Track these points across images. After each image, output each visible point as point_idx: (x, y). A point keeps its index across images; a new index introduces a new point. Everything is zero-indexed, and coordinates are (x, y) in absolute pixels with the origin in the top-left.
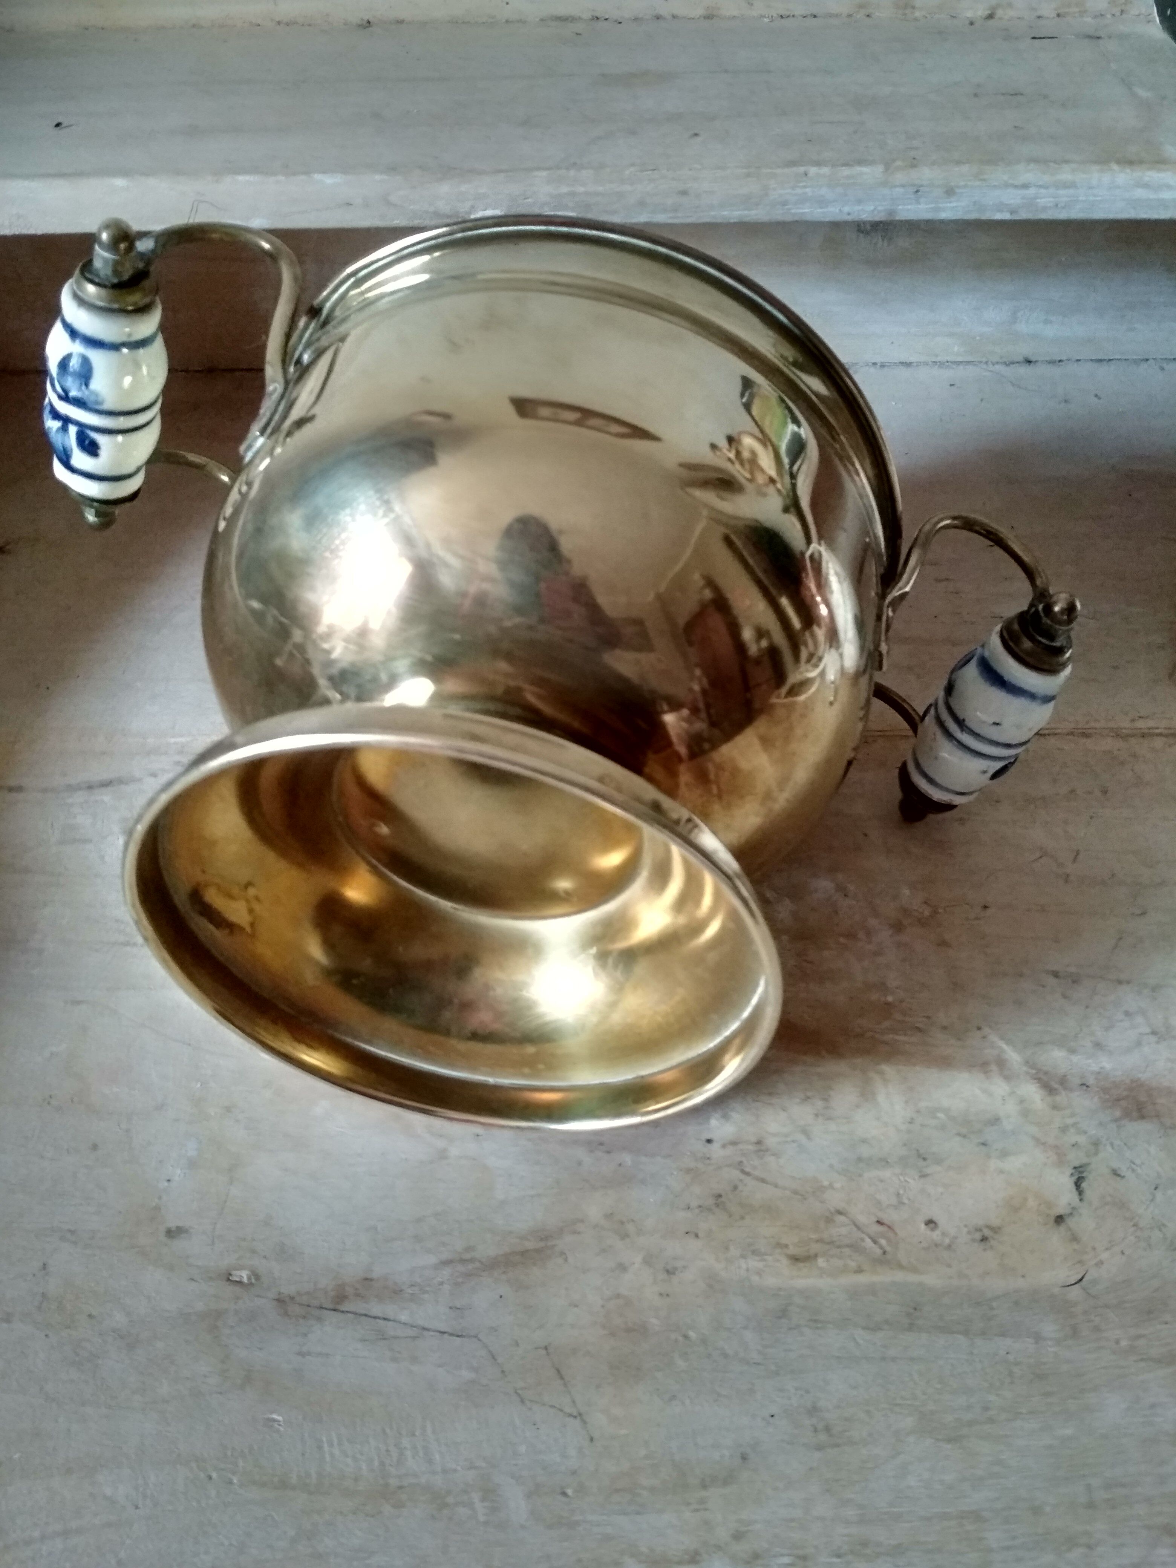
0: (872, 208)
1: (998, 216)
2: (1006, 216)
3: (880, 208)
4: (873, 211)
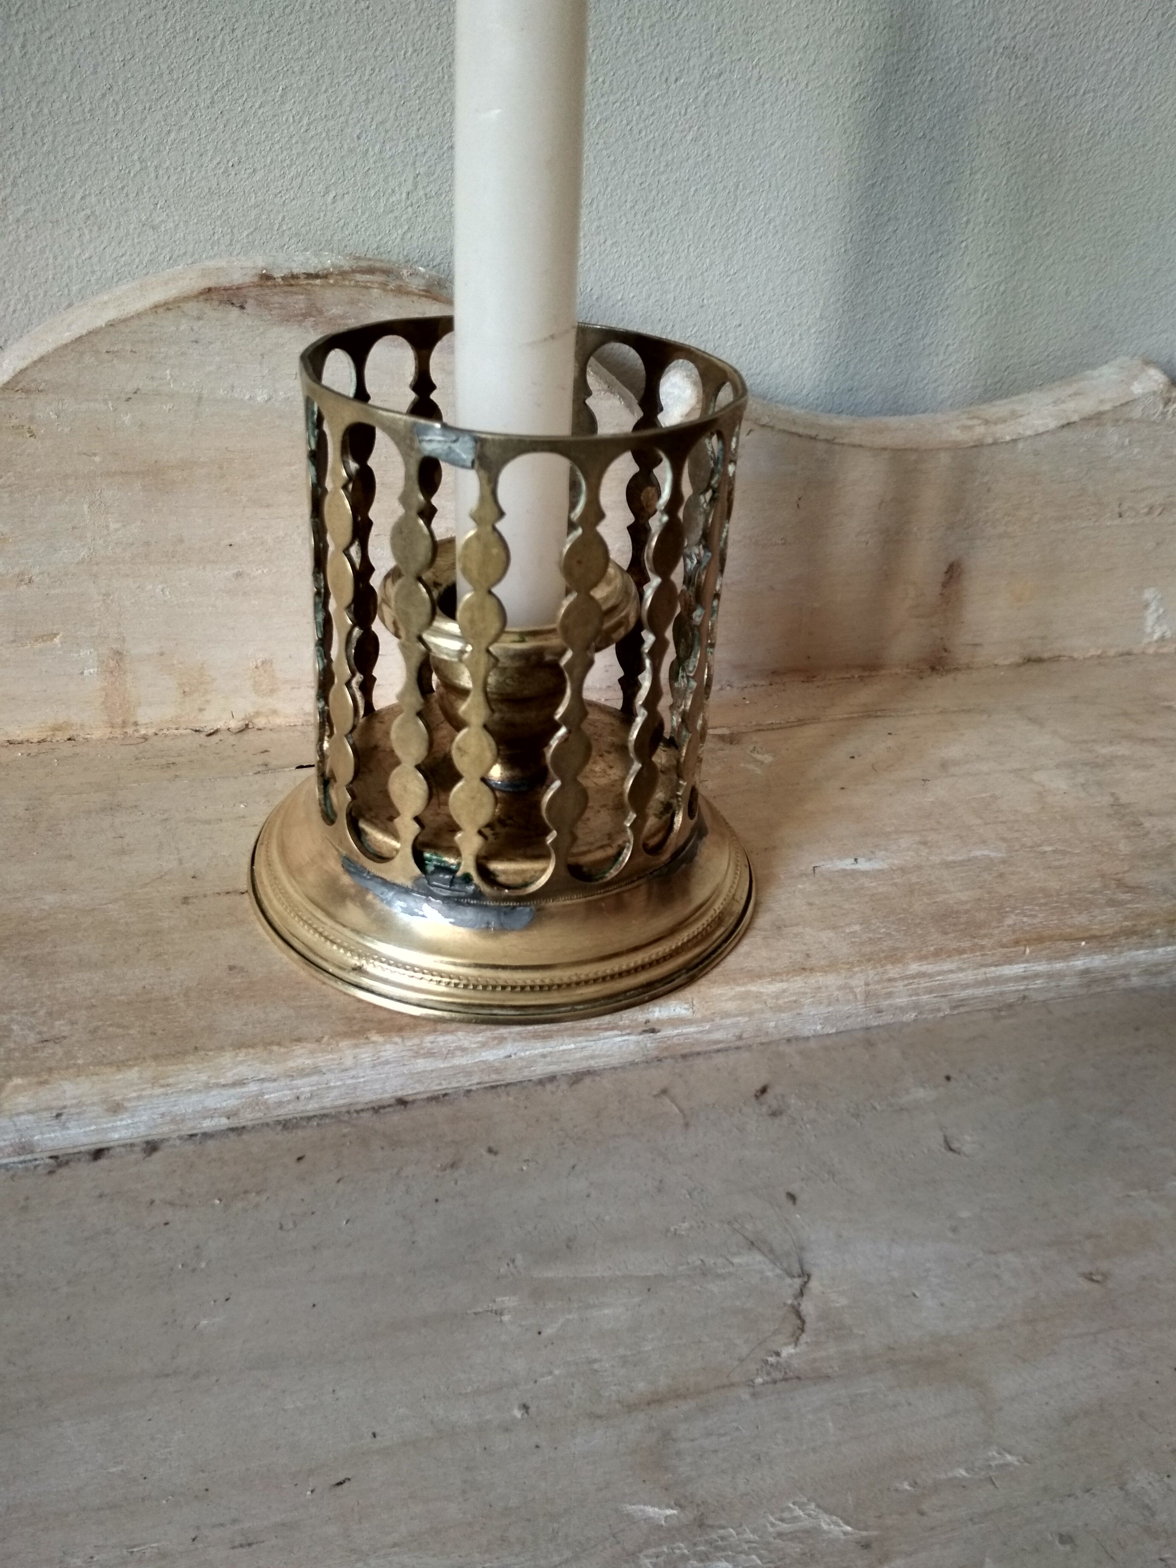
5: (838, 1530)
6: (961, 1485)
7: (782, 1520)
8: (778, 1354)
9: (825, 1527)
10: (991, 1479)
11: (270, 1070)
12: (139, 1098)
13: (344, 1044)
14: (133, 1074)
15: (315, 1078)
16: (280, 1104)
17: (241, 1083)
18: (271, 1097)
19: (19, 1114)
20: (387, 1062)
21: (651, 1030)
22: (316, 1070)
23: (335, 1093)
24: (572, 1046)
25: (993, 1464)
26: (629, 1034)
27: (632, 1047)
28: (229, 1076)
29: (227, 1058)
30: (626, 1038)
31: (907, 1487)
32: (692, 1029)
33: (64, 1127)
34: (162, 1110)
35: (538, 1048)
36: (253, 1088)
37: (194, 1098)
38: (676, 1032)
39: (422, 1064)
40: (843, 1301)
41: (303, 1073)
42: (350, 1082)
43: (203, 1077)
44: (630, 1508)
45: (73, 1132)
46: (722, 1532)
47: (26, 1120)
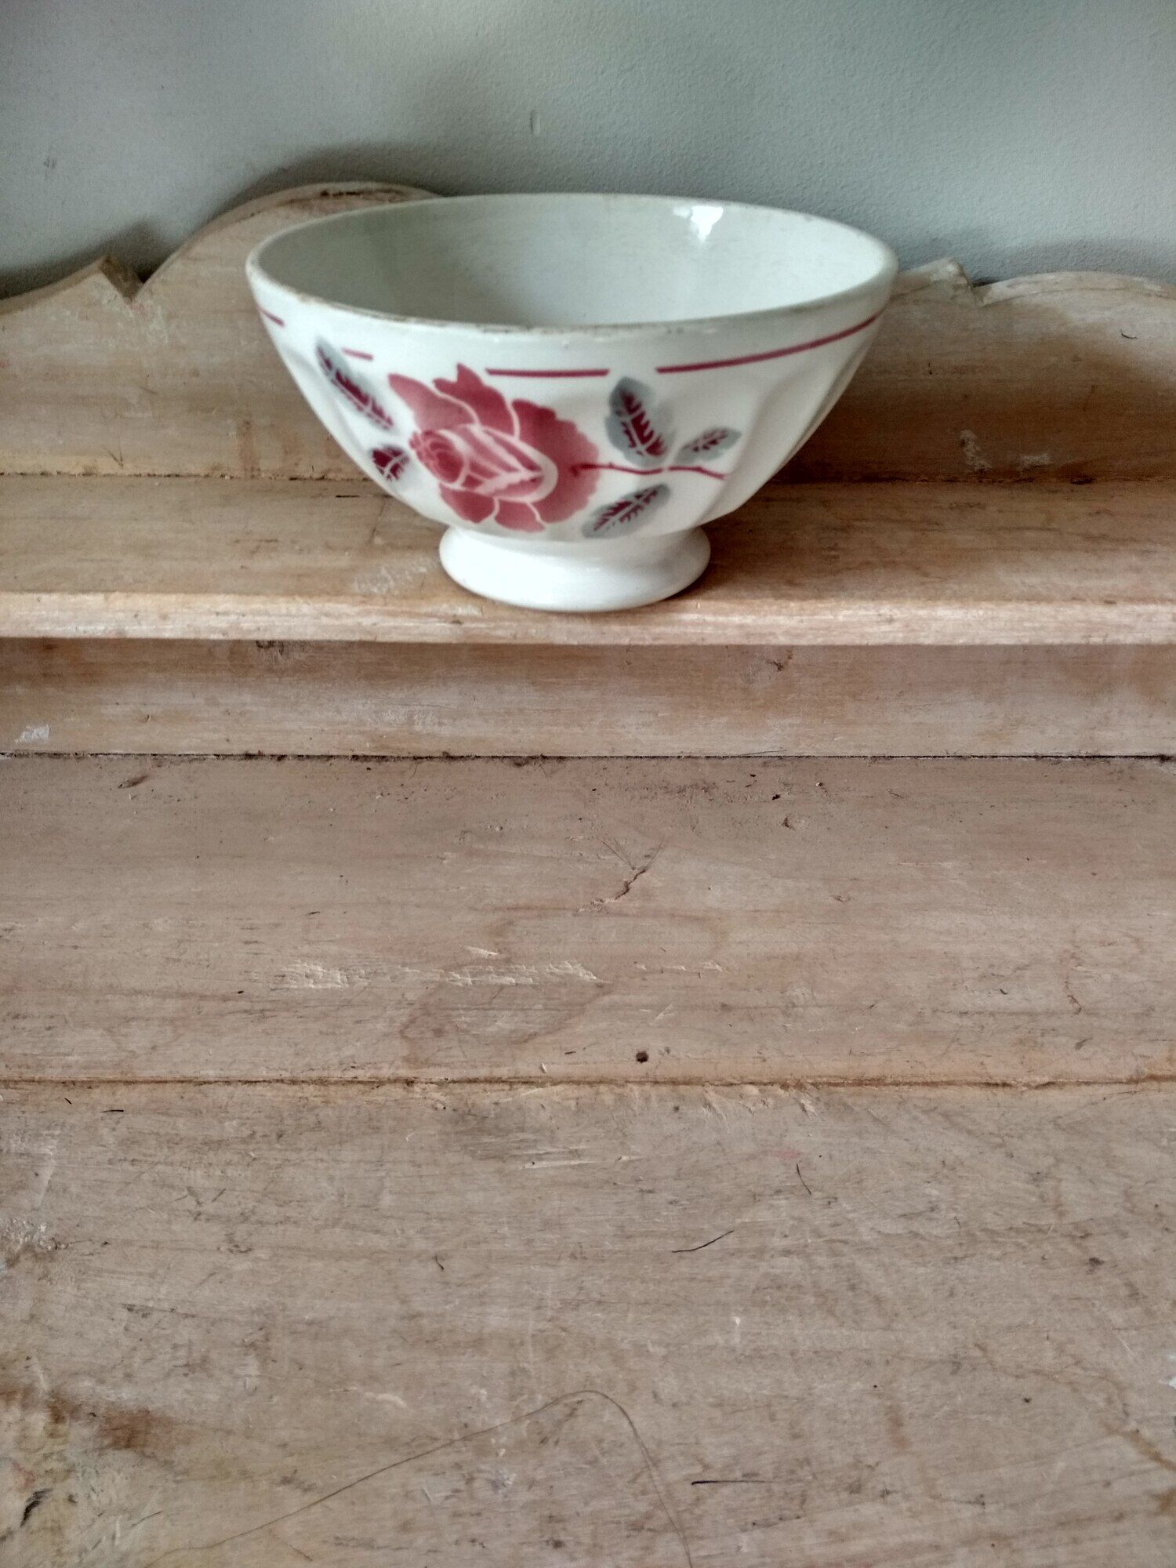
0: (102, 628)
1: (213, 637)
2: (221, 637)
3: (110, 628)
4: (104, 631)
5: (589, 977)
6: (679, 973)
7: (557, 968)
8: (601, 901)
9: (581, 975)
10: (699, 974)
11: (242, 608)
12: (176, 612)
13: (281, 600)
14: (173, 598)
15: (266, 618)
16: (249, 631)
17: (226, 613)
18: (245, 626)
19: (117, 611)
20: (304, 615)
21: (457, 621)
22: (267, 613)
23: (278, 630)
24: (412, 624)
25: (705, 967)
26: (445, 622)
27: (448, 632)
28: (221, 609)
29: (220, 598)
30: (443, 624)
31: (643, 968)
32: (483, 625)
33: (140, 624)
34: (188, 622)
35: (391, 622)
36: (233, 618)
37: (204, 618)
38: (473, 625)
39: (325, 620)
40: (660, 884)
41: (259, 613)
42: (286, 624)
43: (208, 606)
44: (470, 948)
45: (144, 627)
46: (519, 966)
47: (121, 615)
